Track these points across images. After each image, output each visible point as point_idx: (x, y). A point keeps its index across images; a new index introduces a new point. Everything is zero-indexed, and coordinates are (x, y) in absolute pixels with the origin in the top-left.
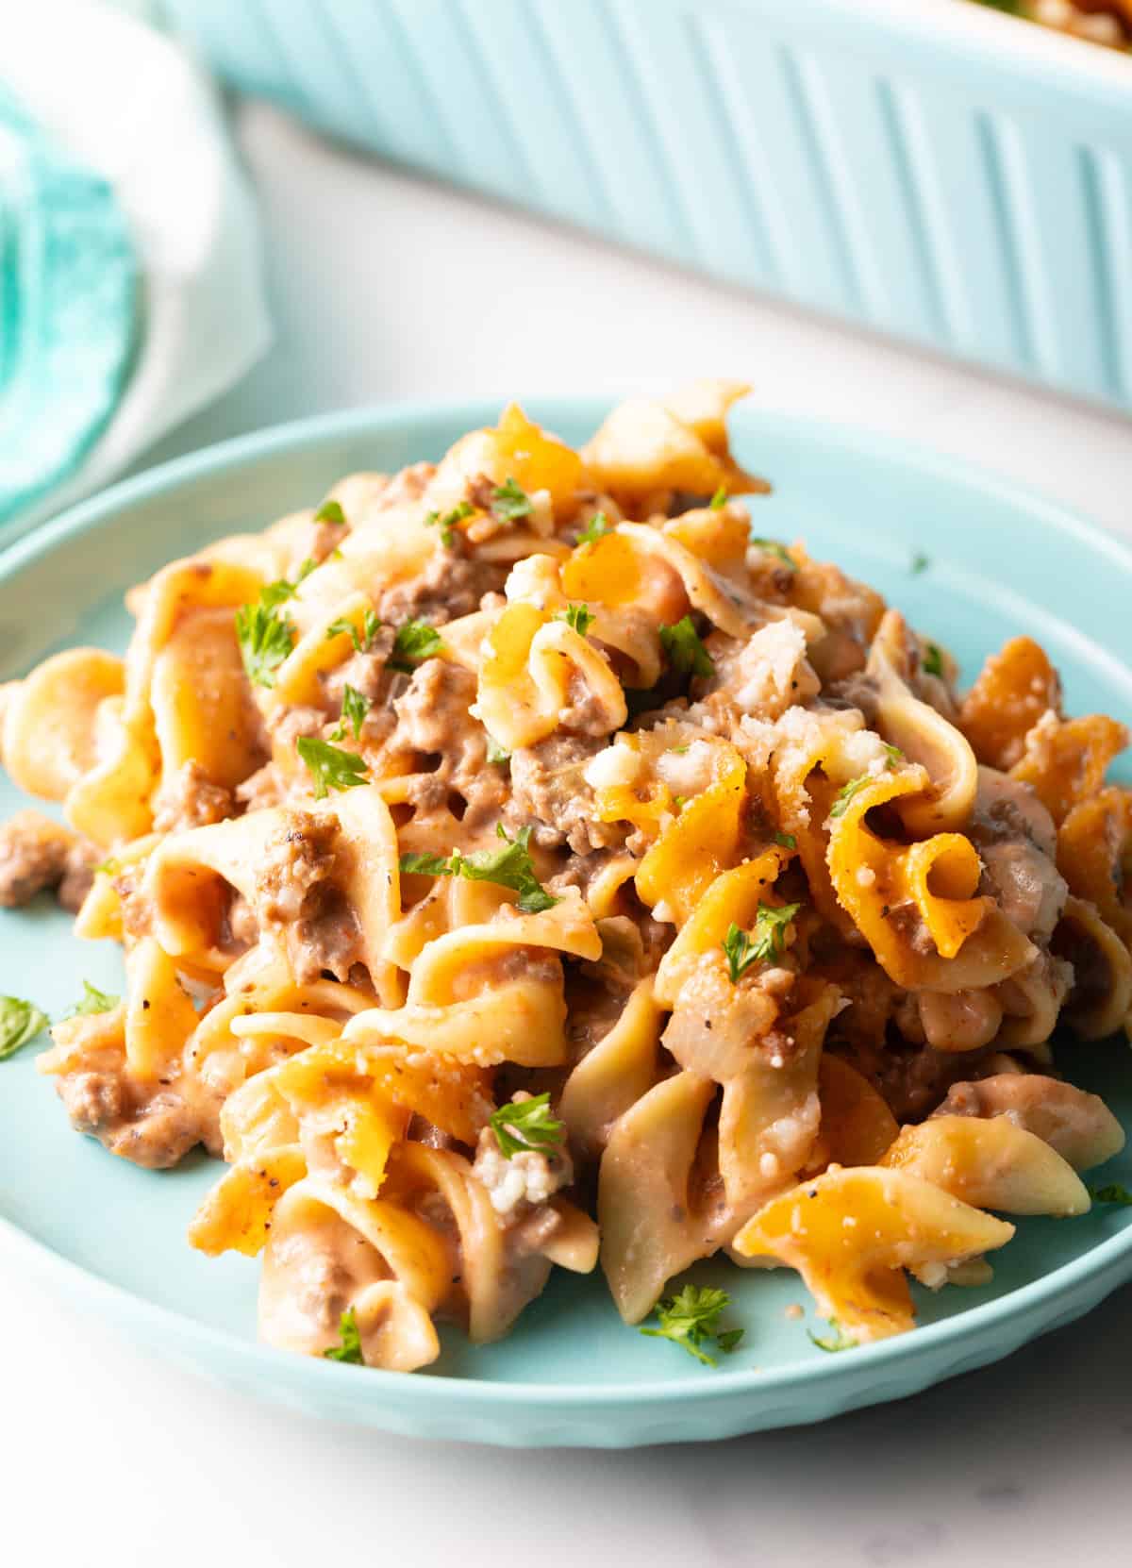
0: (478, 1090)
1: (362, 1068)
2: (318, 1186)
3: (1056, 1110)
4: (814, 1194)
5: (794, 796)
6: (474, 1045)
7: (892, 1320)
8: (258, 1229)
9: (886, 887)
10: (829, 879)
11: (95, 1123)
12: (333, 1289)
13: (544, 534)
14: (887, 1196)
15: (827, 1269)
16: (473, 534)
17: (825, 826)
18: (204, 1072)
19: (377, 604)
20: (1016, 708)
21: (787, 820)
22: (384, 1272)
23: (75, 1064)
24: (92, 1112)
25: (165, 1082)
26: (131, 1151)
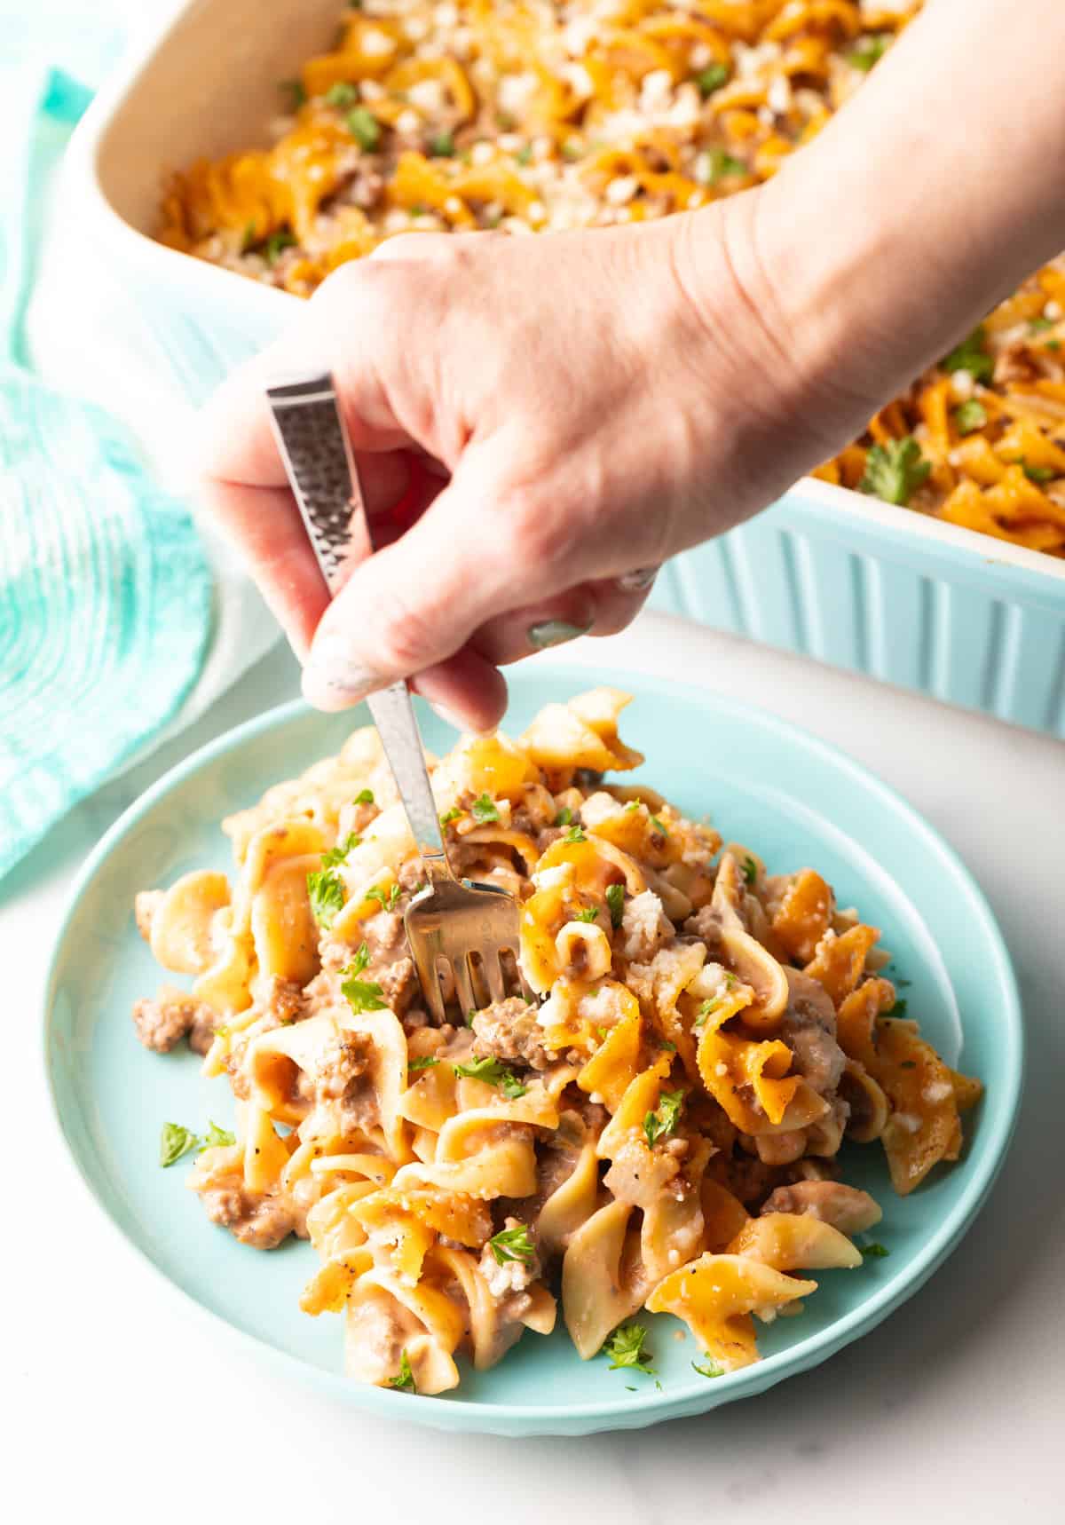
0: (481, 1214)
1: (406, 1206)
2: (379, 1275)
3: (840, 1201)
4: (694, 1272)
5: (671, 1015)
6: (480, 1187)
7: (744, 1349)
8: (343, 1297)
9: (735, 1073)
10: (699, 1072)
11: (226, 1224)
12: (393, 1340)
13: (505, 828)
14: (740, 1273)
15: (703, 1321)
16: (459, 830)
17: (693, 1031)
18: (294, 1193)
19: (397, 873)
20: (807, 922)
21: (667, 1030)
22: (421, 1327)
23: (211, 1185)
24: (225, 1218)
25: (270, 1196)
26: (249, 1240)
